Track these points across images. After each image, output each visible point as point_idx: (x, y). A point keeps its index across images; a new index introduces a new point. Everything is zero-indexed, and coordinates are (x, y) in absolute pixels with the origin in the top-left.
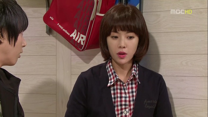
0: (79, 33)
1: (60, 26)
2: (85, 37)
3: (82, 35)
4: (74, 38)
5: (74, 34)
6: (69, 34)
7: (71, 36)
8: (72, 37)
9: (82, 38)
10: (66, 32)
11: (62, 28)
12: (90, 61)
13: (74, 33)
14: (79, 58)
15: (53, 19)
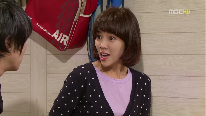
0: (61, 34)
1: (39, 26)
2: (68, 37)
3: (65, 36)
4: (56, 39)
5: (56, 35)
6: (50, 34)
7: (52, 36)
8: (54, 37)
9: (65, 38)
10: (47, 32)
11: (42, 28)
12: (67, 61)
13: (55, 33)
14: (55, 57)
15: (31, 19)
